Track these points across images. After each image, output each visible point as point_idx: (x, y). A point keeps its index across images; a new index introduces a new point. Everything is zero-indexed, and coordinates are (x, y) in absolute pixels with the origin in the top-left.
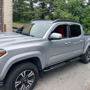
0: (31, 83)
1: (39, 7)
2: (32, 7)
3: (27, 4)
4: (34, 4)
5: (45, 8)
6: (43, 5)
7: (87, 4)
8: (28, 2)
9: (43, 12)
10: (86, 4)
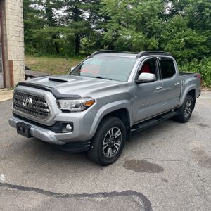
0: (118, 146)
1: (67, 19)
2: (50, 19)
3: (39, 11)
4: (55, 11)
5: (81, 19)
6: (76, 14)
7: (170, 10)
8: (41, 7)
9: (78, 30)
10: (167, 12)
